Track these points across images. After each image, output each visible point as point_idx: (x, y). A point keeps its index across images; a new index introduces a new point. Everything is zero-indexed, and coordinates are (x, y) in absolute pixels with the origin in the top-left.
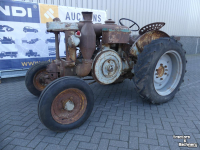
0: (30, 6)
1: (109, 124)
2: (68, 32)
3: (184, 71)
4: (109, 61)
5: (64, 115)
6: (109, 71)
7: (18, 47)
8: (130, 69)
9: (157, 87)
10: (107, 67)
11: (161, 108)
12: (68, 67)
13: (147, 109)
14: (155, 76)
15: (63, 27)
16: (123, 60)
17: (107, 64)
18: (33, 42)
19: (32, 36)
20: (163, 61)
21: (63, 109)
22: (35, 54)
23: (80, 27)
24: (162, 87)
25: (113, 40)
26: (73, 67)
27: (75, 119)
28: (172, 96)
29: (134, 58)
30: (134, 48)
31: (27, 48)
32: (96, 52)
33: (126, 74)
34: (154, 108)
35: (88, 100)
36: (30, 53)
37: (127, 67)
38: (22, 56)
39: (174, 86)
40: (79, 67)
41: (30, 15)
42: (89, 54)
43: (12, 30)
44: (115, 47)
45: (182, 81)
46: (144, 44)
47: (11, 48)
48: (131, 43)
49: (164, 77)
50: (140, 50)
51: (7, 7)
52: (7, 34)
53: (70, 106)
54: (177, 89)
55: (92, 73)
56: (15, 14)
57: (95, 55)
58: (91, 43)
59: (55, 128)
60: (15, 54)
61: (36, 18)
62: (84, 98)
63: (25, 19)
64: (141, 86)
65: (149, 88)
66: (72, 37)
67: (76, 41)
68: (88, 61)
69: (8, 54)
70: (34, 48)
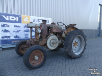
1: (53, 66)
2: (36, 28)
3: (86, 44)
4: (53, 39)
5: (34, 62)
6: (53, 44)
7: (11, 34)
8: (62, 43)
9: (74, 51)
10: (52, 42)
11: (76, 60)
12: (35, 42)
13: (70, 61)
14: (73, 46)
16: (59, 39)
17: (52, 41)
18: (18, 32)
19: (18, 29)
20: (76, 40)
21: (34, 59)
22: (18, 37)
23: (41, 26)
24: (76, 50)
25: (55, 31)
26: (38, 42)
27: (39, 64)
28: (81, 55)
29: (64, 38)
30: (64, 34)
31: (15, 34)
32: (47, 36)
33: (60, 46)
34: (73, 60)
35: (44, 56)
36: (16, 37)
37: (61, 42)
38: (12, 38)
39: (81, 51)
40: (40, 42)
41: (17, 20)
42: (45, 36)
43: (9, 26)
44: (56, 34)
45: (85, 48)
46: (68, 33)
47: (7, 34)
48: (62, 32)
49: (77, 47)
50: (66, 35)
52: (7, 28)
53: (37, 58)
54: (83, 52)
55: (45, 45)
57: (47, 37)
58: (46, 32)
59: (30, 67)
60: (9, 37)
61: (20, 21)
62: (42, 54)
64: (67, 50)
65: (70, 51)
67: (40, 31)
68: (44, 40)
69: (6, 37)
70: (18, 34)
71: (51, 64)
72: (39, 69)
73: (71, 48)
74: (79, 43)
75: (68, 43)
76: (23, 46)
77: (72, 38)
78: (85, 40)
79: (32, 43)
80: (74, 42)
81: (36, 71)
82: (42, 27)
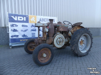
0: (25, 16)
1: (60, 63)
2: (43, 27)
3: (92, 43)
4: (59, 38)
5: (42, 59)
6: (60, 42)
7: (19, 33)
8: (69, 42)
9: (80, 49)
10: (59, 41)
12: (43, 41)
13: (76, 58)
14: (79, 45)
15: (42, 25)
16: (65, 38)
17: (59, 39)
18: (25, 31)
20: (82, 38)
21: (42, 56)
22: (26, 36)
24: (82, 49)
25: (61, 30)
26: (45, 41)
27: (47, 61)
28: (87, 53)
29: (70, 37)
30: (70, 33)
31: (23, 33)
32: (54, 35)
33: (67, 44)
34: (80, 58)
35: (52, 53)
36: (24, 36)
37: (67, 41)
38: (20, 37)
39: (88, 49)
40: (47, 40)
41: (25, 20)
42: (52, 35)
43: (17, 26)
44: (62, 33)
45: (91, 47)
46: (74, 31)
47: (16, 33)
48: (69, 31)
49: (83, 45)
50: (72, 34)
51: (16, 17)
52: (15, 28)
53: (45, 55)
54: (89, 50)
55: (52, 43)
56: (19, 20)
58: (53, 31)
59: (39, 64)
60: (17, 36)
62: (50, 52)
63: (23, 22)
64: (73, 48)
65: (77, 49)
66: (46, 29)
68: (51, 38)
69: (15, 36)
70: (26, 33)
71: (58, 62)
72: (46, 66)
73: (77, 47)
74: (85, 41)
75: (75, 41)
76: (31, 45)
77: (79, 36)
78: (92, 38)
79: (40, 41)
80: (80, 40)
81: (44, 67)
82: (49, 26)
